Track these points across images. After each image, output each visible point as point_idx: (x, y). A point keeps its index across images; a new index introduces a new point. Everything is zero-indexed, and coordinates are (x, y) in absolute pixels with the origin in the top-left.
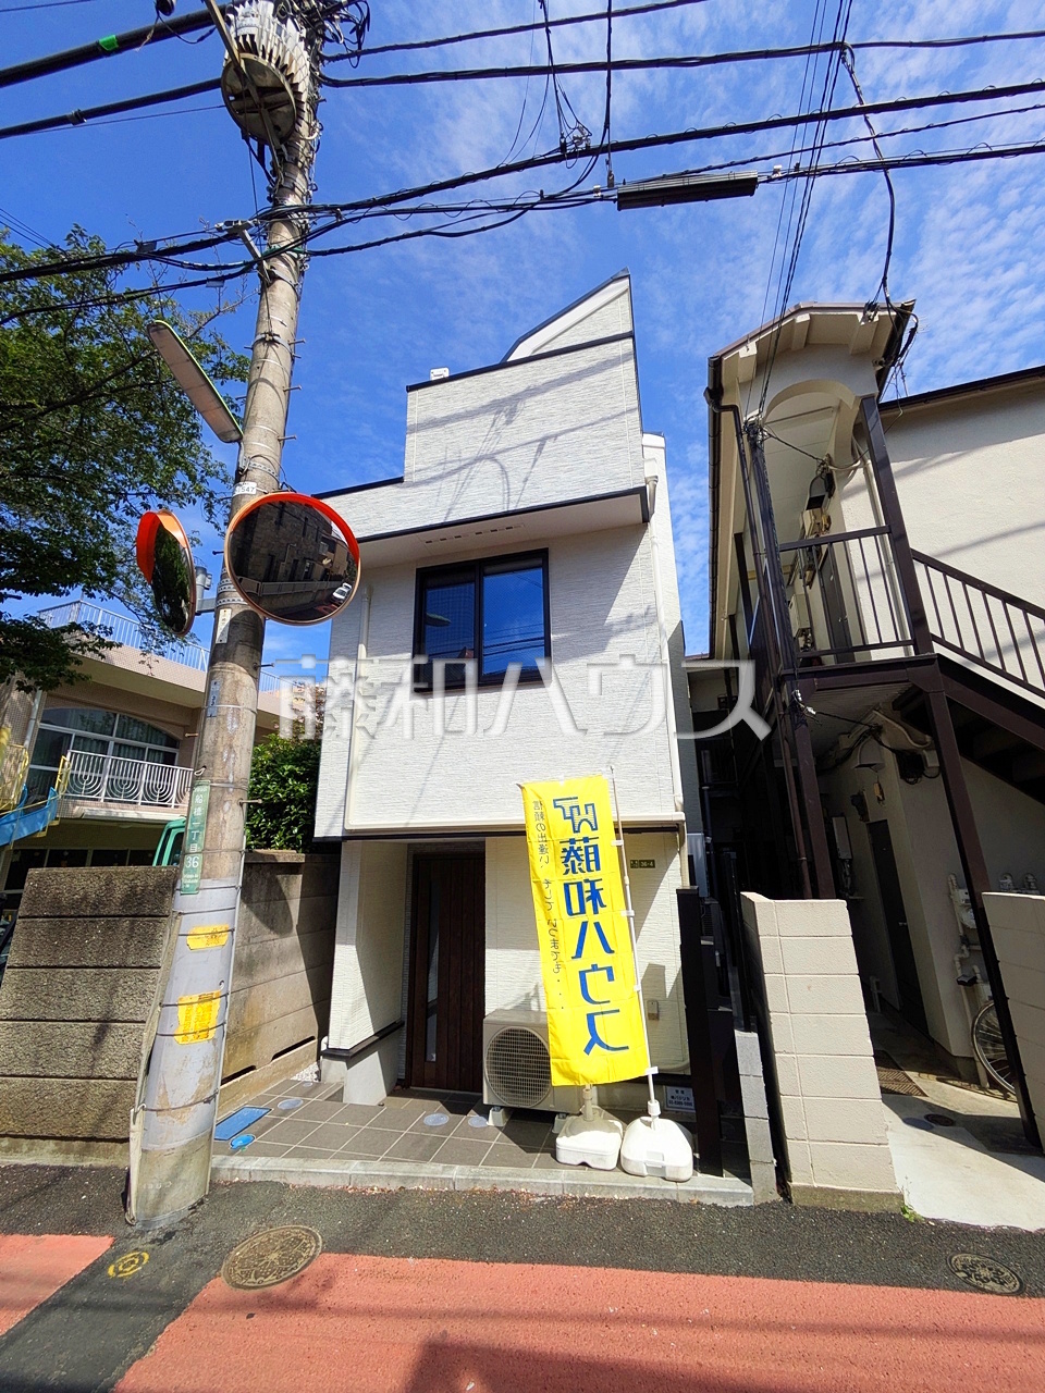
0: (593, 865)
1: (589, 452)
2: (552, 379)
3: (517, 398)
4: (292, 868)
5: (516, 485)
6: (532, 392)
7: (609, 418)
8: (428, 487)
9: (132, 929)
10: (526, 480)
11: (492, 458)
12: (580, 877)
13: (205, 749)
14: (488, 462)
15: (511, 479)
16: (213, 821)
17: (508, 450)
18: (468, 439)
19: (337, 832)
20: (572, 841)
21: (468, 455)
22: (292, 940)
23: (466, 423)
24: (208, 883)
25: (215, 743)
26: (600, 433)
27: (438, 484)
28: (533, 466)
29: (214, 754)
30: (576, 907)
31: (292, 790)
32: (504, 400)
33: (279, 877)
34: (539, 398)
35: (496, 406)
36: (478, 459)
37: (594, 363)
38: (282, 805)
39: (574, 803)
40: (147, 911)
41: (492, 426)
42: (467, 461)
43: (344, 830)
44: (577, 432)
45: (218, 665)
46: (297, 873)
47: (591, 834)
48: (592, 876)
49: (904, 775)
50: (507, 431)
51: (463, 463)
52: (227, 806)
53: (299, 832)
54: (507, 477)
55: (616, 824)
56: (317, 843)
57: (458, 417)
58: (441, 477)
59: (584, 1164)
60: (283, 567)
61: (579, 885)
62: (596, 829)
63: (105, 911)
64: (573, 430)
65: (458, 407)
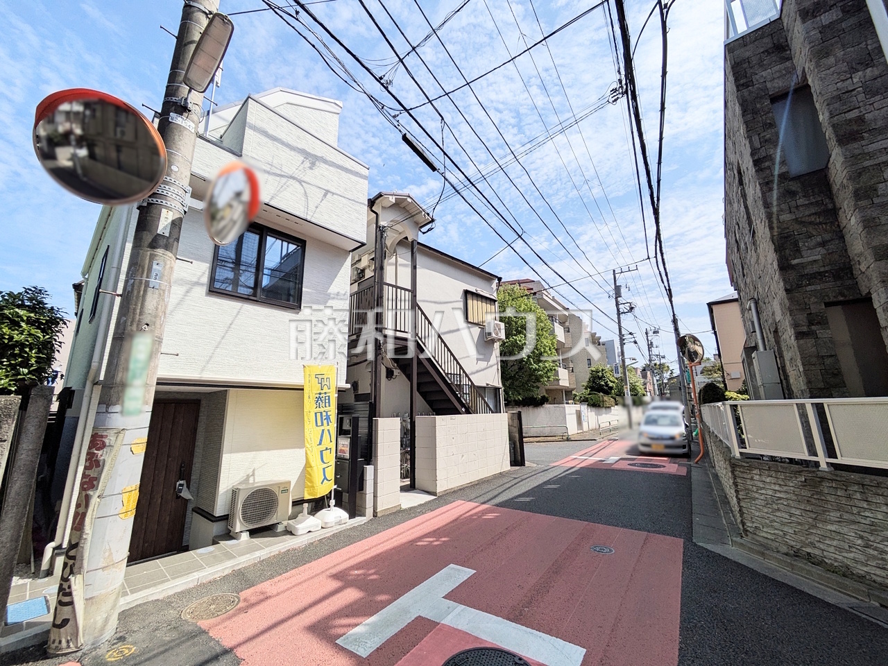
0: (327, 404)
1: (346, 212)
2: (334, 162)
3: (317, 158)
5: (312, 207)
6: (325, 162)
10: (317, 207)
11: (300, 182)
12: (322, 410)
14: (298, 183)
15: (309, 201)
17: (309, 184)
18: (288, 161)
21: (288, 172)
28: (321, 201)
30: (319, 423)
32: (310, 154)
34: (327, 166)
35: (305, 154)
36: (293, 178)
37: (352, 169)
39: (322, 376)
42: (286, 174)
44: (343, 199)
45: (160, 251)
47: (327, 391)
48: (326, 409)
49: (387, 377)
50: (309, 172)
54: (307, 198)
57: (283, 143)
58: (268, 172)
59: (310, 532)
61: (321, 413)
62: (329, 389)
64: (341, 196)
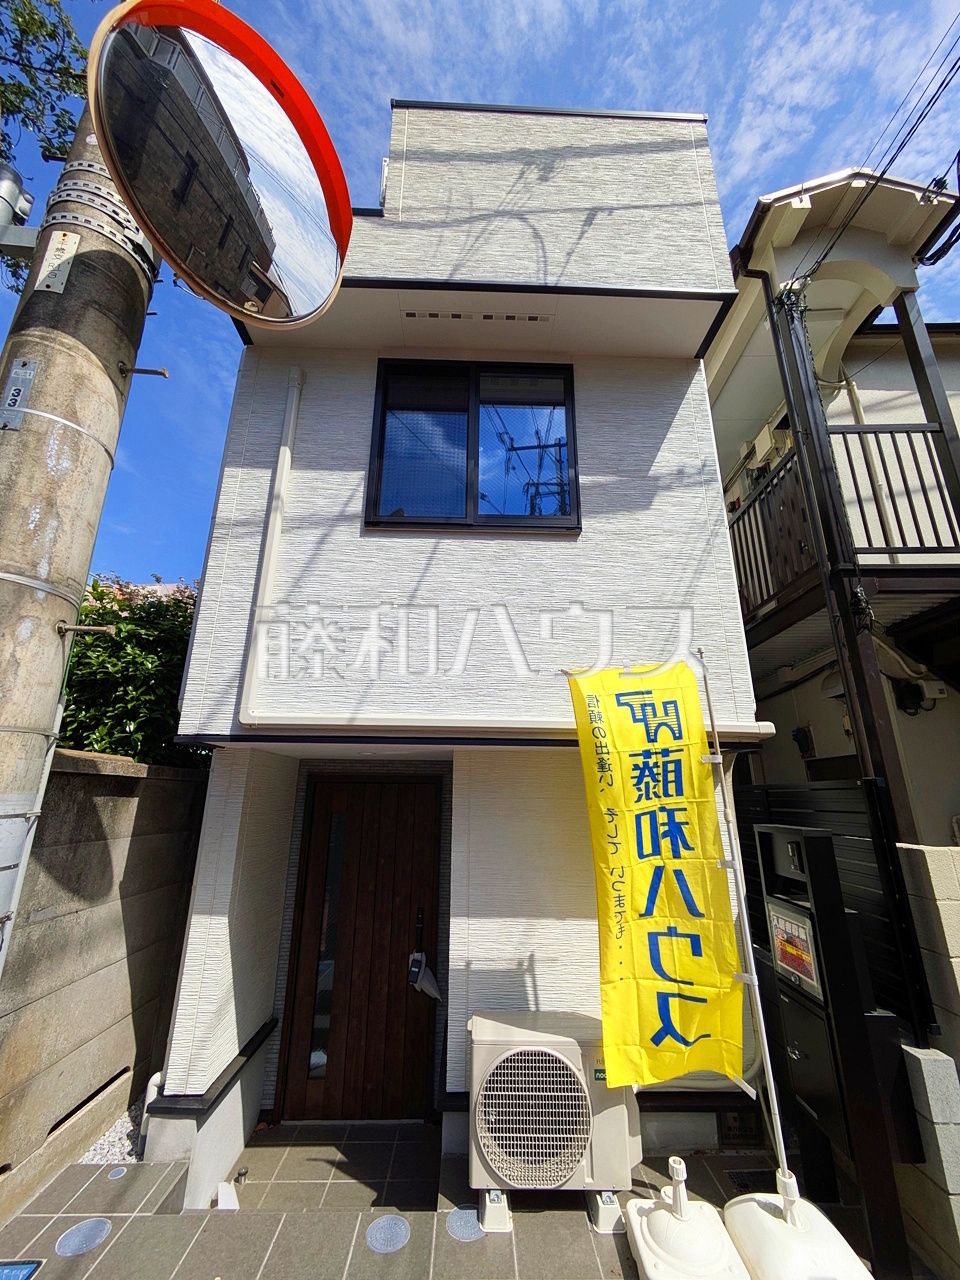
3: (558, 154)
4: (123, 787)
5: (556, 255)
6: (579, 152)
7: (683, 205)
8: (424, 232)
10: (569, 254)
11: (520, 216)
12: (654, 804)
14: (514, 220)
15: (548, 246)
17: (542, 211)
20: (647, 754)
22: (112, 906)
23: (483, 166)
26: (674, 218)
27: (437, 231)
28: (580, 238)
30: (648, 848)
31: (134, 662)
32: (536, 152)
33: (99, 800)
34: (586, 160)
38: (110, 683)
39: (647, 699)
41: (520, 178)
43: (235, 724)
45: (32, 330)
46: (131, 794)
47: (672, 744)
48: (671, 802)
50: (542, 188)
51: (476, 213)
53: (136, 730)
54: (542, 242)
61: (653, 815)
62: (680, 737)
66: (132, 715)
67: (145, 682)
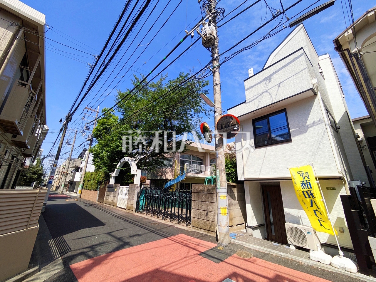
1: (293, 83)
2: (280, 68)
3: (271, 75)
4: (234, 187)
5: (274, 96)
6: (275, 73)
7: (298, 73)
8: (252, 102)
9: (209, 196)
10: (276, 94)
11: (266, 91)
12: (306, 190)
13: (217, 164)
14: (266, 93)
16: (221, 176)
17: (270, 88)
18: (260, 88)
19: (243, 179)
20: (303, 181)
21: (261, 92)
22: (236, 202)
23: (259, 85)
24: (222, 187)
25: (219, 162)
26: (296, 77)
27: (254, 101)
28: (278, 91)
29: (219, 164)
30: (307, 196)
31: (232, 170)
32: (268, 77)
33: (232, 188)
35: (266, 79)
36: (263, 93)
37: (292, 60)
38: (230, 174)
39: (303, 172)
40: (211, 193)
41: (266, 84)
42: (261, 94)
43: (244, 179)
44: (289, 79)
45: (217, 148)
46: (235, 188)
47: (308, 180)
48: (310, 190)
50: (269, 84)
51: (259, 95)
52: (223, 173)
53: (234, 179)
54: (271, 95)
55: (316, 177)
56: (238, 181)
57: (257, 84)
58: (255, 99)
59: (319, 261)
60: (224, 126)
61: (307, 192)
62: (309, 178)
63: (204, 192)
64: (288, 79)
65: (257, 82)
66: (233, 177)
67: (234, 173)
